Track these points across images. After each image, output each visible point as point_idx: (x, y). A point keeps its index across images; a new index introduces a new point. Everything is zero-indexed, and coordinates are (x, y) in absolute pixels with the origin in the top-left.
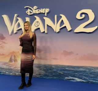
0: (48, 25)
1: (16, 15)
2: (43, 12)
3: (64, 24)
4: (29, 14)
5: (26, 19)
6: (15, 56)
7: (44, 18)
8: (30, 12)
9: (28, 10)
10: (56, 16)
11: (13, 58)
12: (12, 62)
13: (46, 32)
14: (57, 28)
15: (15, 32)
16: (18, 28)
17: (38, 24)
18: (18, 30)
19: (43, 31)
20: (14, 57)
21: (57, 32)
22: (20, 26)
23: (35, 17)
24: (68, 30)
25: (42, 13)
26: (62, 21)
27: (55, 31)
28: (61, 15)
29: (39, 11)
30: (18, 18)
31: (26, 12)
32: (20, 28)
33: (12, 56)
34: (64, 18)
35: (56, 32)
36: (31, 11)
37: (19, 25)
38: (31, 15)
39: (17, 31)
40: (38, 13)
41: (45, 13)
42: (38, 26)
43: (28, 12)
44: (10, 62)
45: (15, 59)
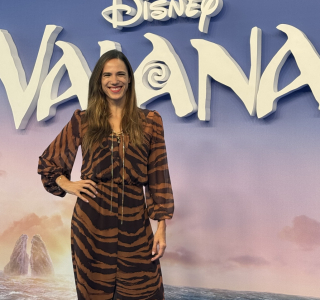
0: (212, 81)
1: (50, 29)
2: (191, 14)
3: (298, 73)
4: (117, 22)
5: (99, 49)
6: (37, 242)
7: (195, 43)
8: (124, 13)
9: (111, 4)
10: (255, 33)
11: (29, 251)
12: (23, 272)
13: (202, 116)
14: (259, 92)
15: (43, 113)
16: (60, 93)
17: (164, 72)
19: (189, 110)
20: (35, 243)
21: (260, 116)
22: (70, 85)
23: (149, 36)
25: (185, 19)
26: (290, 58)
27: (251, 112)
28: (282, 27)
29: (167, 7)
30: (60, 44)
31: (104, 13)
32: (67, 95)
33: (24, 238)
34: (297, 41)
35: (256, 115)
36: (129, 10)
37: (64, 79)
38: (125, 29)
39: (54, 112)
40: (161, 17)
41: (196, 20)
42: (160, 82)
43: (111, 16)
44: (12, 271)
45: (37, 258)
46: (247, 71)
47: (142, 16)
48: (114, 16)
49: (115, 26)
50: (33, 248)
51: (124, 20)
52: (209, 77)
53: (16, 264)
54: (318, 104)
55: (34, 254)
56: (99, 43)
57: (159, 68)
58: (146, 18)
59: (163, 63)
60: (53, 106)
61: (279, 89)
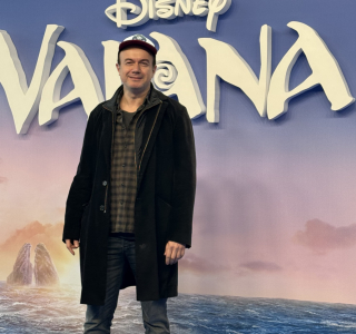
0: (221, 81)
1: (51, 29)
2: (198, 12)
3: (310, 72)
4: (121, 21)
5: (102, 49)
6: (41, 251)
7: (203, 42)
8: (128, 11)
9: (114, 2)
10: (265, 30)
11: (32, 261)
12: (27, 282)
13: (211, 118)
14: (270, 93)
15: (44, 118)
16: (61, 97)
17: (170, 73)
18: (63, 109)
19: (197, 111)
20: (39, 252)
21: (270, 117)
22: (73, 87)
23: (154, 35)
24: (335, 107)
25: (192, 17)
26: (301, 56)
27: (261, 113)
28: (293, 25)
29: (173, 5)
30: (62, 44)
31: (108, 12)
33: (27, 247)
34: (308, 40)
35: (266, 116)
36: (134, 8)
37: (67, 81)
38: (130, 29)
39: (56, 116)
40: (167, 15)
41: (204, 18)
42: (167, 83)
43: (114, 14)
44: (15, 281)
45: (41, 267)
46: (256, 70)
47: (147, 15)
48: (118, 14)
49: (119, 25)
50: (37, 257)
51: (128, 19)
52: (218, 77)
53: (20, 274)
54: (330, 104)
55: (38, 263)
56: (103, 43)
57: (166, 68)
58: (151, 16)
59: (170, 63)
60: (55, 110)
61: (291, 88)
